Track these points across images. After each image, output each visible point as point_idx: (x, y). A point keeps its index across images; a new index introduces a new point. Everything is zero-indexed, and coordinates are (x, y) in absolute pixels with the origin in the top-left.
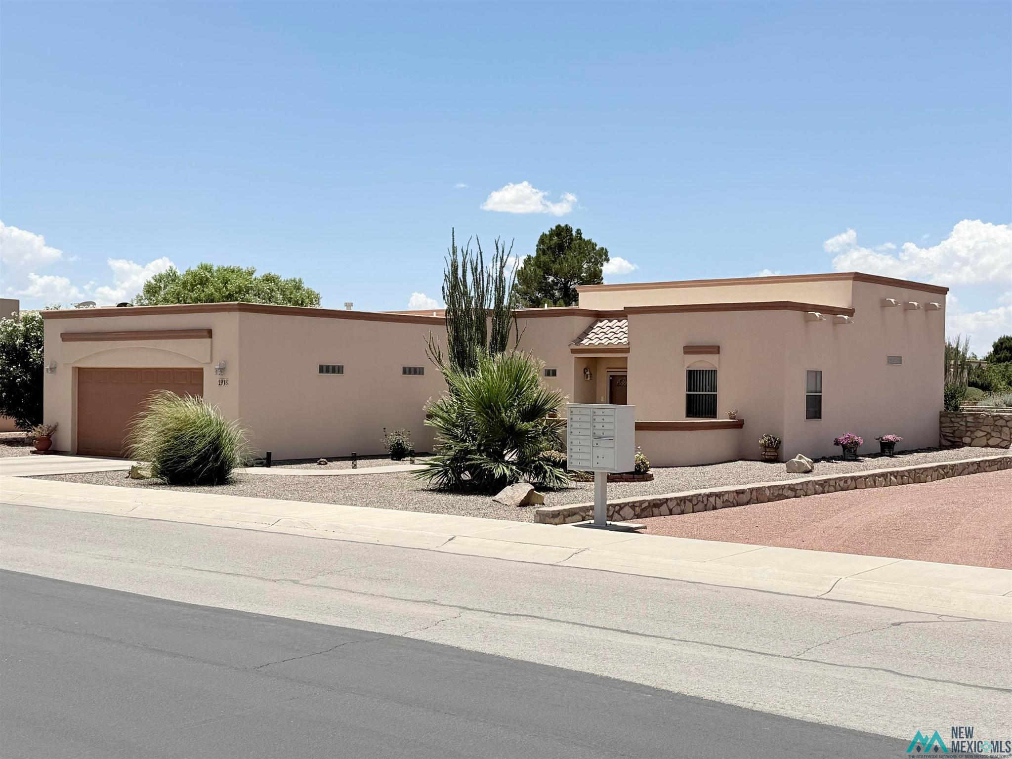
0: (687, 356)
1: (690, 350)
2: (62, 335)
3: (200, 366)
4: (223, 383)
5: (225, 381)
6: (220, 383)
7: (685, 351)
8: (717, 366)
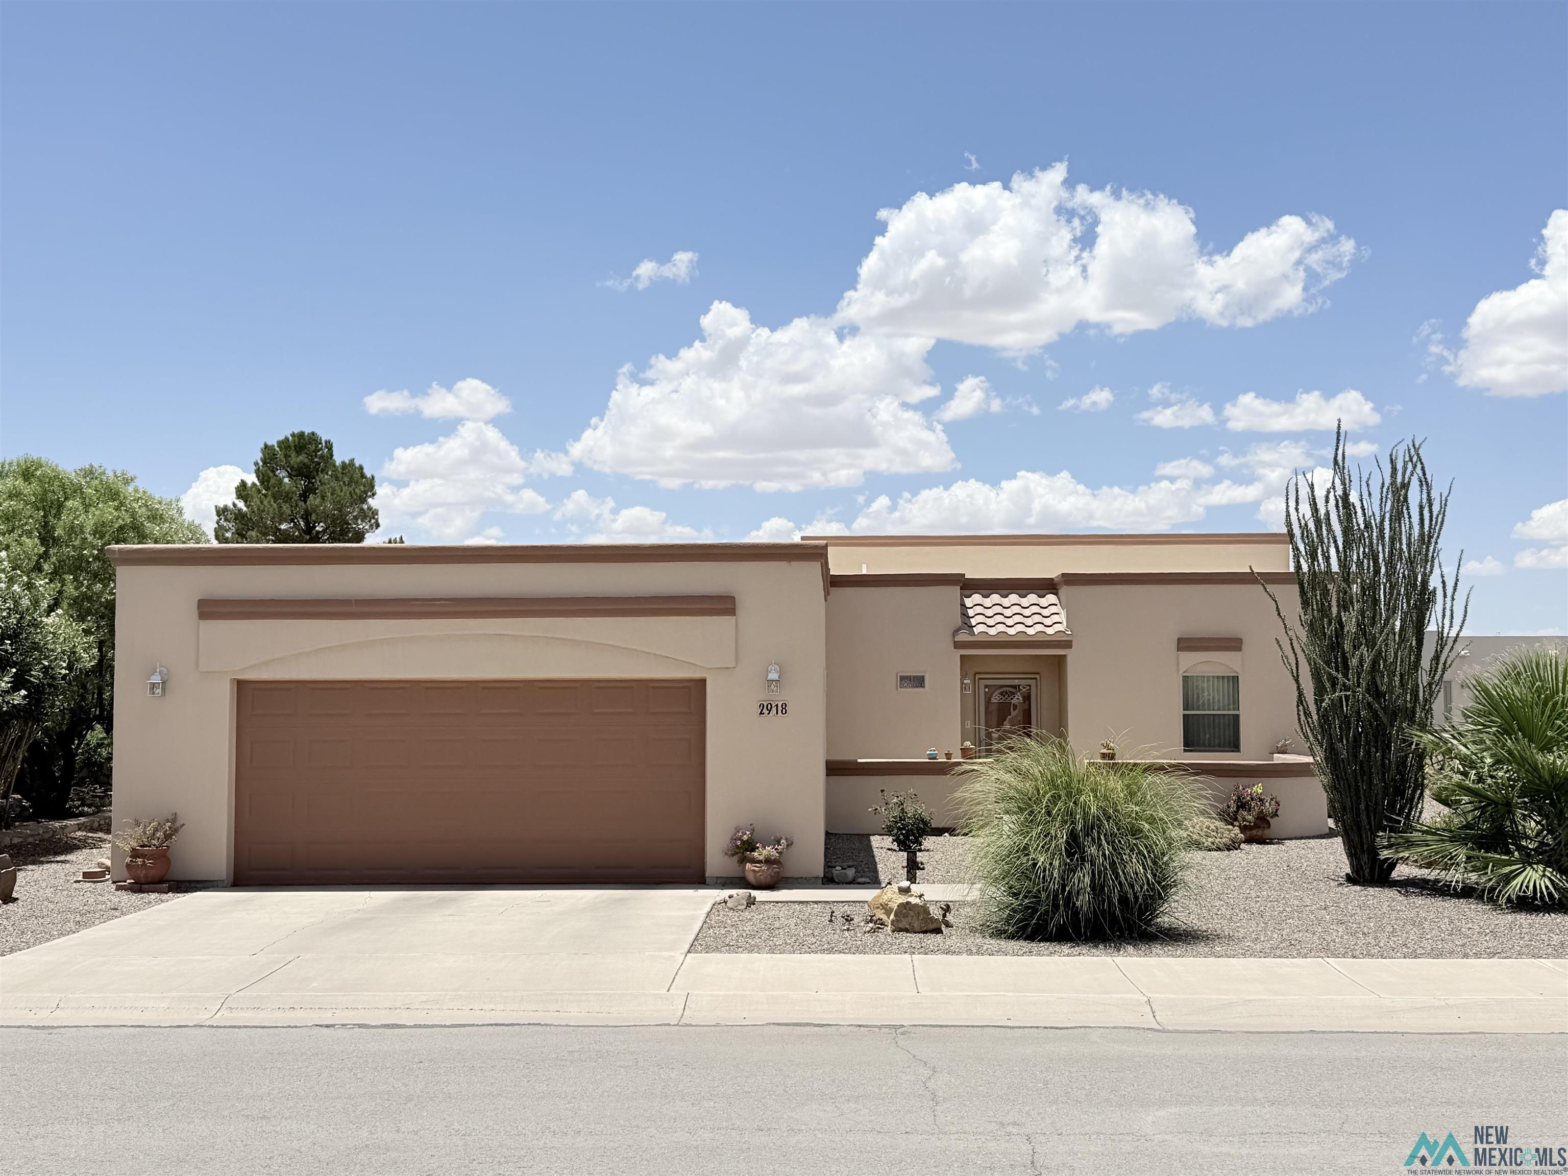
0: (1184, 655)
1: (1186, 644)
2: (202, 603)
3: (697, 675)
4: (774, 709)
5: (777, 705)
6: (765, 711)
7: (1180, 646)
8: (1238, 669)
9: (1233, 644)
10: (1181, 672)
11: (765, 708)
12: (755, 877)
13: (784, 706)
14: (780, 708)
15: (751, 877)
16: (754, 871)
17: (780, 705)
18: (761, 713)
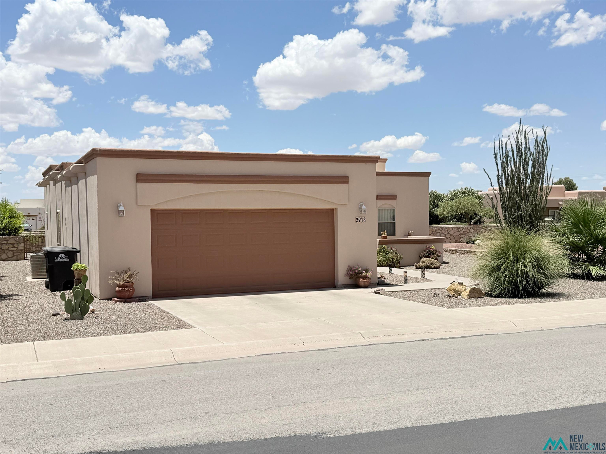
0: (379, 201)
2: (138, 175)
3: (334, 207)
4: (361, 220)
5: (362, 219)
6: (358, 221)
7: (378, 198)
8: (395, 206)
9: (393, 197)
10: (378, 207)
11: (358, 220)
12: (364, 284)
13: (365, 219)
14: (363, 220)
15: (362, 284)
16: (364, 281)
17: (363, 219)
18: (357, 222)
